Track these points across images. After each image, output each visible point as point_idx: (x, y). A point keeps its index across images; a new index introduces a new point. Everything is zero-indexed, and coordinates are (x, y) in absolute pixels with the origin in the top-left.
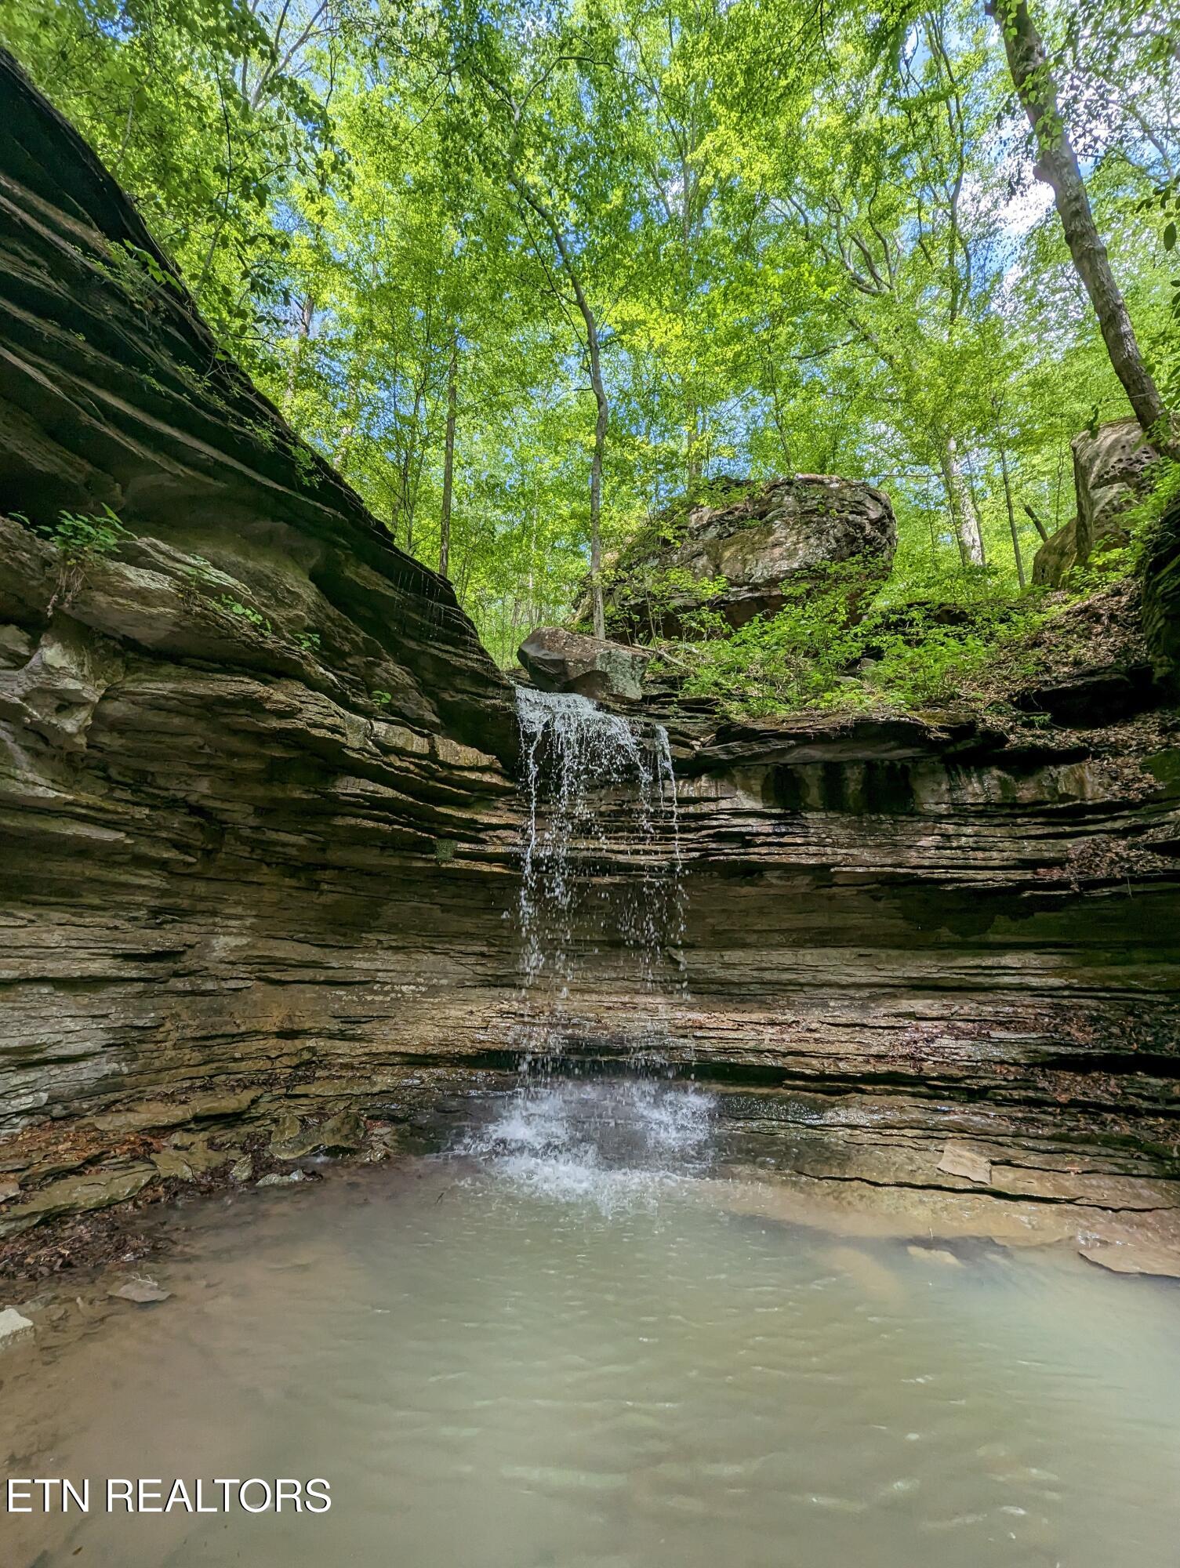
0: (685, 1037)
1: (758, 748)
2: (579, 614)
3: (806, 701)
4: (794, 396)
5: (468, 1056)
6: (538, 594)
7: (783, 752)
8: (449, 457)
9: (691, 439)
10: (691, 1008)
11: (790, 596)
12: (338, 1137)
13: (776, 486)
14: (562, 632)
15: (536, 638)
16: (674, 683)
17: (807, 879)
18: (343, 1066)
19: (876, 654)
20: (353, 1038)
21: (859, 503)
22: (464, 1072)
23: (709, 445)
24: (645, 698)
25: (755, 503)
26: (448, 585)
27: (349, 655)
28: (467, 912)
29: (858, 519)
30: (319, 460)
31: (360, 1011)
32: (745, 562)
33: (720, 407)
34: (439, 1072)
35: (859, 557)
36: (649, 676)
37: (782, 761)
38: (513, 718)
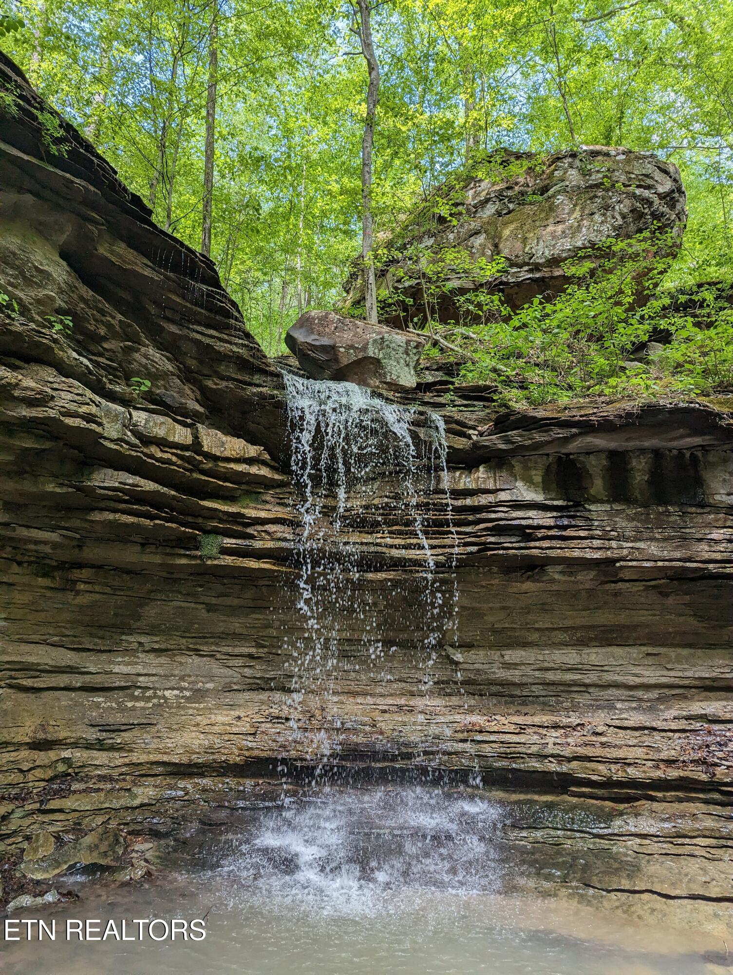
0: (464, 741)
1: (538, 437)
2: (351, 297)
3: (589, 388)
4: (578, 61)
5: (236, 765)
6: (307, 277)
7: (566, 440)
8: (210, 128)
9: (468, 109)
10: (471, 711)
11: (573, 276)
12: (95, 854)
13: (558, 159)
14: (333, 316)
15: (305, 322)
16: (450, 369)
17: (592, 574)
18: (102, 778)
19: (663, 337)
20: (112, 748)
21: (647, 176)
22: (231, 782)
23: (487, 114)
24: (419, 385)
25: (536, 177)
26: (210, 264)
27: (105, 339)
28: (233, 611)
29: (646, 193)
30: (68, 127)
31: (119, 718)
32: (525, 240)
33: (499, 73)
34: (206, 782)
35: (647, 234)
36: (423, 363)
37: (564, 451)
38: (281, 406)
